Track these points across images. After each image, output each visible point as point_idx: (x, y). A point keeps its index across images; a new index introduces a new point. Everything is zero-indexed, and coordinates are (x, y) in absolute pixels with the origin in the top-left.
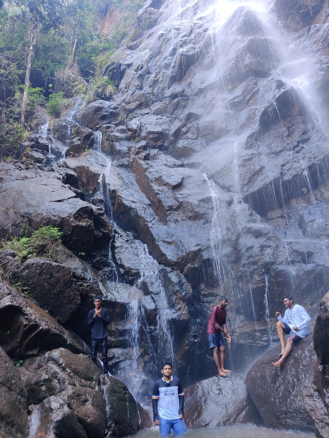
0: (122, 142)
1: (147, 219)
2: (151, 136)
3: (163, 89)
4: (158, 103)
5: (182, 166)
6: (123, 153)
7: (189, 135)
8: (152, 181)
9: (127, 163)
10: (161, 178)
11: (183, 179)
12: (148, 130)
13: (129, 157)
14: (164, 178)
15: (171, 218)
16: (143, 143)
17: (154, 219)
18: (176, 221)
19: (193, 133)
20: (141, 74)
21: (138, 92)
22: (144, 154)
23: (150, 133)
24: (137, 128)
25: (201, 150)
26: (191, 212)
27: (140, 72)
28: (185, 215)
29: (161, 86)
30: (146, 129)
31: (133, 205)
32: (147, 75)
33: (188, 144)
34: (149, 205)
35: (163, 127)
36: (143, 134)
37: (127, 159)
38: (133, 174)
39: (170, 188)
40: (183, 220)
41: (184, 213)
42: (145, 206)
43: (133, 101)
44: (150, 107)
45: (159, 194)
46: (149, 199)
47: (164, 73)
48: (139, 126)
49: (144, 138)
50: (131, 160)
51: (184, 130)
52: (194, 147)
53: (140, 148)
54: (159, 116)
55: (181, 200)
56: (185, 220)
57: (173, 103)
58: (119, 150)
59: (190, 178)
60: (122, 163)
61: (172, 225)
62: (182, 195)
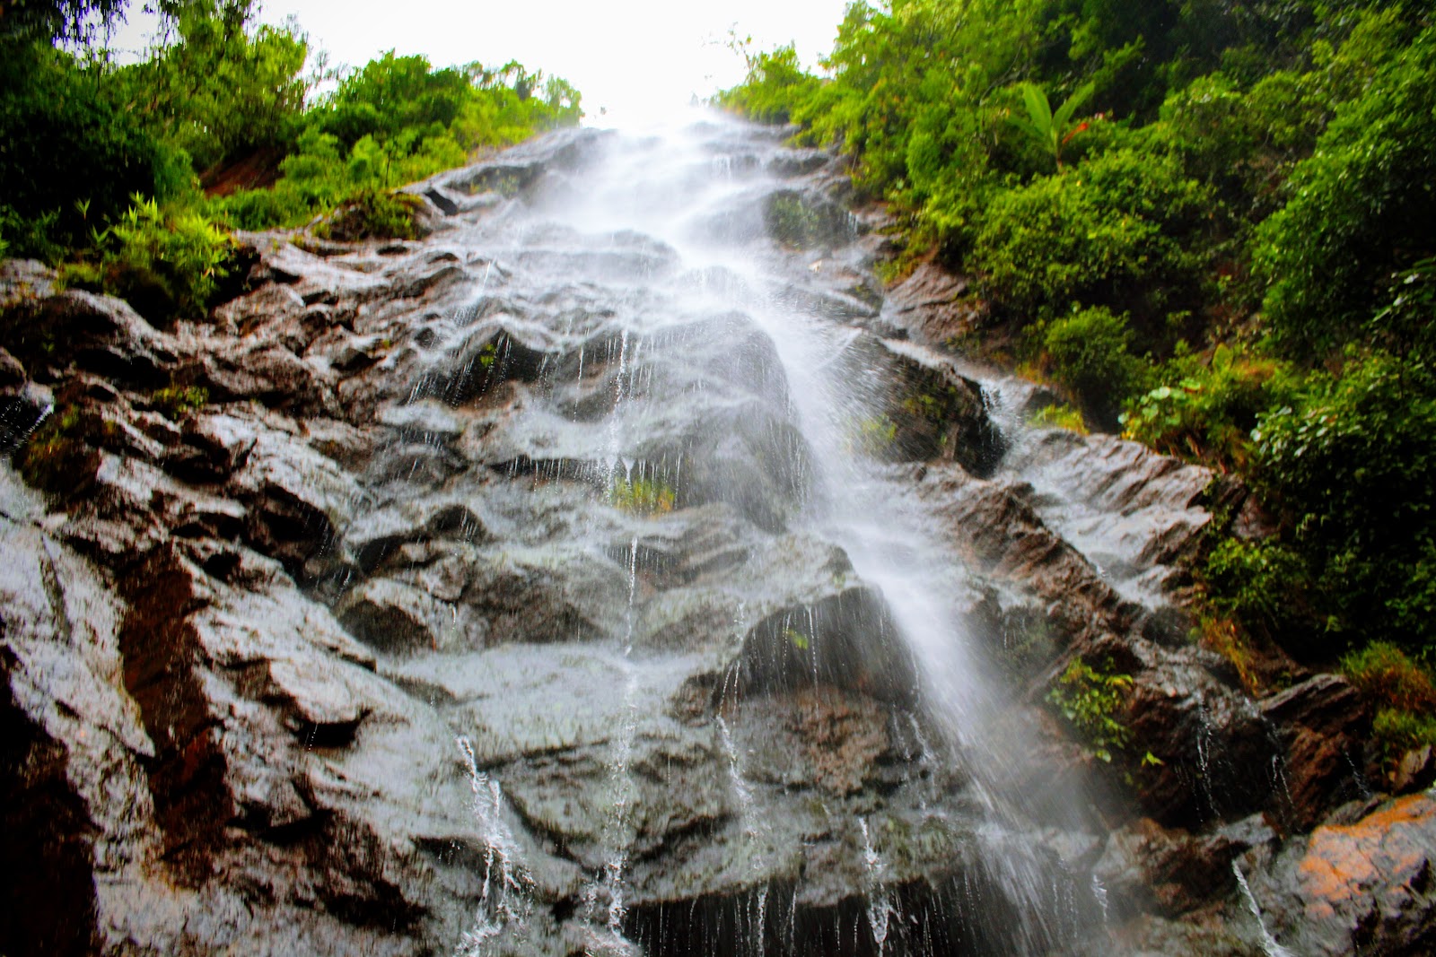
0: (136, 464)
1: (98, 819)
2: (271, 506)
3: (383, 396)
4: (340, 425)
5: (369, 666)
6: (122, 501)
7: (430, 579)
8: (208, 662)
9: (115, 548)
10: (261, 668)
11: (365, 713)
12: (272, 477)
13: (139, 531)
14: (275, 670)
15: (236, 865)
16: (234, 510)
17: (140, 834)
18: (257, 895)
19: (447, 577)
20: (320, 315)
21: (286, 356)
22: (216, 546)
23: (273, 491)
24: (234, 446)
25: (457, 651)
26: (357, 874)
27: (321, 307)
28: (319, 881)
29: (380, 383)
30: (264, 470)
31: (56, 725)
32: (340, 330)
33: (415, 605)
34: (141, 758)
35: (332, 502)
36: (246, 480)
37: (125, 531)
38: (120, 603)
39: (291, 722)
40: (300, 903)
41: (315, 865)
42: (118, 754)
43: (251, 373)
44: (306, 423)
45: (224, 729)
46: (155, 732)
47: (409, 352)
48: (245, 448)
49: (244, 497)
50: (143, 546)
51: (414, 552)
52: (434, 630)
53: (207, 517)
54: (332, 465)
55: (326, 801)
56: (308, 905)
57: (402, 452)
58: (109, 486)
59: (399, 726)
60: (92, 538)
61: (230, 904)
62: (341, 778)
